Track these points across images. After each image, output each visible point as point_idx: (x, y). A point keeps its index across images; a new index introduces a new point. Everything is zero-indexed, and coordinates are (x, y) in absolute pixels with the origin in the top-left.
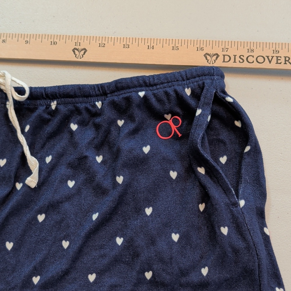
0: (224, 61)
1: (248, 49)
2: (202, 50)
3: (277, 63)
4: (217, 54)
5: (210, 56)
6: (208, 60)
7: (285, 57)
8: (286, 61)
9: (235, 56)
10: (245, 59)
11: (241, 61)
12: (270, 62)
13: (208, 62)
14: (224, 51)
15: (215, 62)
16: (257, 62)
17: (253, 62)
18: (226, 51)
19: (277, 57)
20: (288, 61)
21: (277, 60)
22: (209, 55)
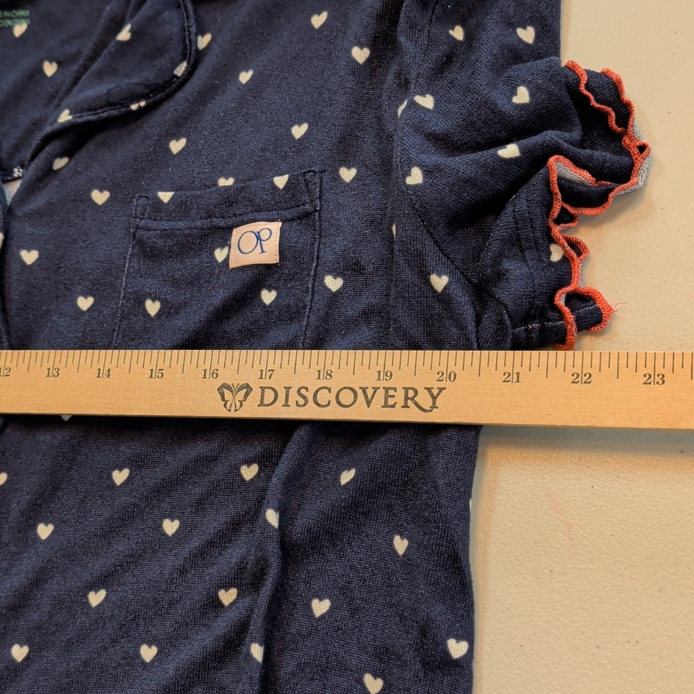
0: (262, 404)
1: (319, 371)
2: (215, 375)
3: (386, 405)
4: (247, 386)
5: (231, 391)
6: (226, 402)
7: (406, 390)
8: (406, 398)
9: (288, 389)
10: (310, 396)
11: (302, 401)
12: (369, 403)
13: (225, 405)
14: (263, 377)
15: (241, 406)
16: (339, 403)
17: (329, 404)
18: (268, 377)
19: (387, 389)
20: (412, 399)
21: (387, 396)
22: (228, 388)
